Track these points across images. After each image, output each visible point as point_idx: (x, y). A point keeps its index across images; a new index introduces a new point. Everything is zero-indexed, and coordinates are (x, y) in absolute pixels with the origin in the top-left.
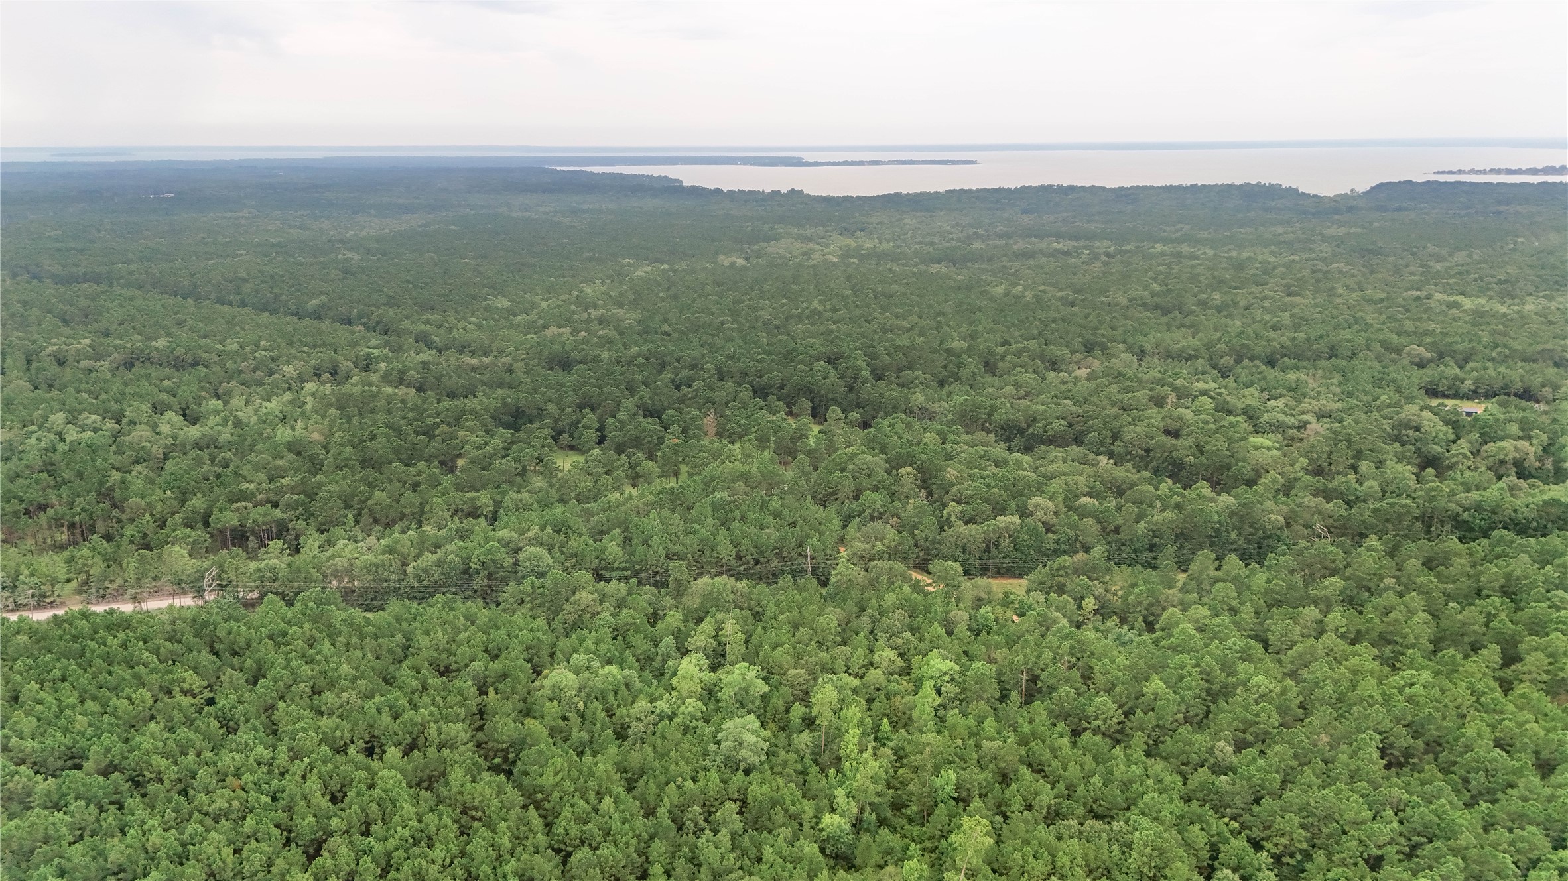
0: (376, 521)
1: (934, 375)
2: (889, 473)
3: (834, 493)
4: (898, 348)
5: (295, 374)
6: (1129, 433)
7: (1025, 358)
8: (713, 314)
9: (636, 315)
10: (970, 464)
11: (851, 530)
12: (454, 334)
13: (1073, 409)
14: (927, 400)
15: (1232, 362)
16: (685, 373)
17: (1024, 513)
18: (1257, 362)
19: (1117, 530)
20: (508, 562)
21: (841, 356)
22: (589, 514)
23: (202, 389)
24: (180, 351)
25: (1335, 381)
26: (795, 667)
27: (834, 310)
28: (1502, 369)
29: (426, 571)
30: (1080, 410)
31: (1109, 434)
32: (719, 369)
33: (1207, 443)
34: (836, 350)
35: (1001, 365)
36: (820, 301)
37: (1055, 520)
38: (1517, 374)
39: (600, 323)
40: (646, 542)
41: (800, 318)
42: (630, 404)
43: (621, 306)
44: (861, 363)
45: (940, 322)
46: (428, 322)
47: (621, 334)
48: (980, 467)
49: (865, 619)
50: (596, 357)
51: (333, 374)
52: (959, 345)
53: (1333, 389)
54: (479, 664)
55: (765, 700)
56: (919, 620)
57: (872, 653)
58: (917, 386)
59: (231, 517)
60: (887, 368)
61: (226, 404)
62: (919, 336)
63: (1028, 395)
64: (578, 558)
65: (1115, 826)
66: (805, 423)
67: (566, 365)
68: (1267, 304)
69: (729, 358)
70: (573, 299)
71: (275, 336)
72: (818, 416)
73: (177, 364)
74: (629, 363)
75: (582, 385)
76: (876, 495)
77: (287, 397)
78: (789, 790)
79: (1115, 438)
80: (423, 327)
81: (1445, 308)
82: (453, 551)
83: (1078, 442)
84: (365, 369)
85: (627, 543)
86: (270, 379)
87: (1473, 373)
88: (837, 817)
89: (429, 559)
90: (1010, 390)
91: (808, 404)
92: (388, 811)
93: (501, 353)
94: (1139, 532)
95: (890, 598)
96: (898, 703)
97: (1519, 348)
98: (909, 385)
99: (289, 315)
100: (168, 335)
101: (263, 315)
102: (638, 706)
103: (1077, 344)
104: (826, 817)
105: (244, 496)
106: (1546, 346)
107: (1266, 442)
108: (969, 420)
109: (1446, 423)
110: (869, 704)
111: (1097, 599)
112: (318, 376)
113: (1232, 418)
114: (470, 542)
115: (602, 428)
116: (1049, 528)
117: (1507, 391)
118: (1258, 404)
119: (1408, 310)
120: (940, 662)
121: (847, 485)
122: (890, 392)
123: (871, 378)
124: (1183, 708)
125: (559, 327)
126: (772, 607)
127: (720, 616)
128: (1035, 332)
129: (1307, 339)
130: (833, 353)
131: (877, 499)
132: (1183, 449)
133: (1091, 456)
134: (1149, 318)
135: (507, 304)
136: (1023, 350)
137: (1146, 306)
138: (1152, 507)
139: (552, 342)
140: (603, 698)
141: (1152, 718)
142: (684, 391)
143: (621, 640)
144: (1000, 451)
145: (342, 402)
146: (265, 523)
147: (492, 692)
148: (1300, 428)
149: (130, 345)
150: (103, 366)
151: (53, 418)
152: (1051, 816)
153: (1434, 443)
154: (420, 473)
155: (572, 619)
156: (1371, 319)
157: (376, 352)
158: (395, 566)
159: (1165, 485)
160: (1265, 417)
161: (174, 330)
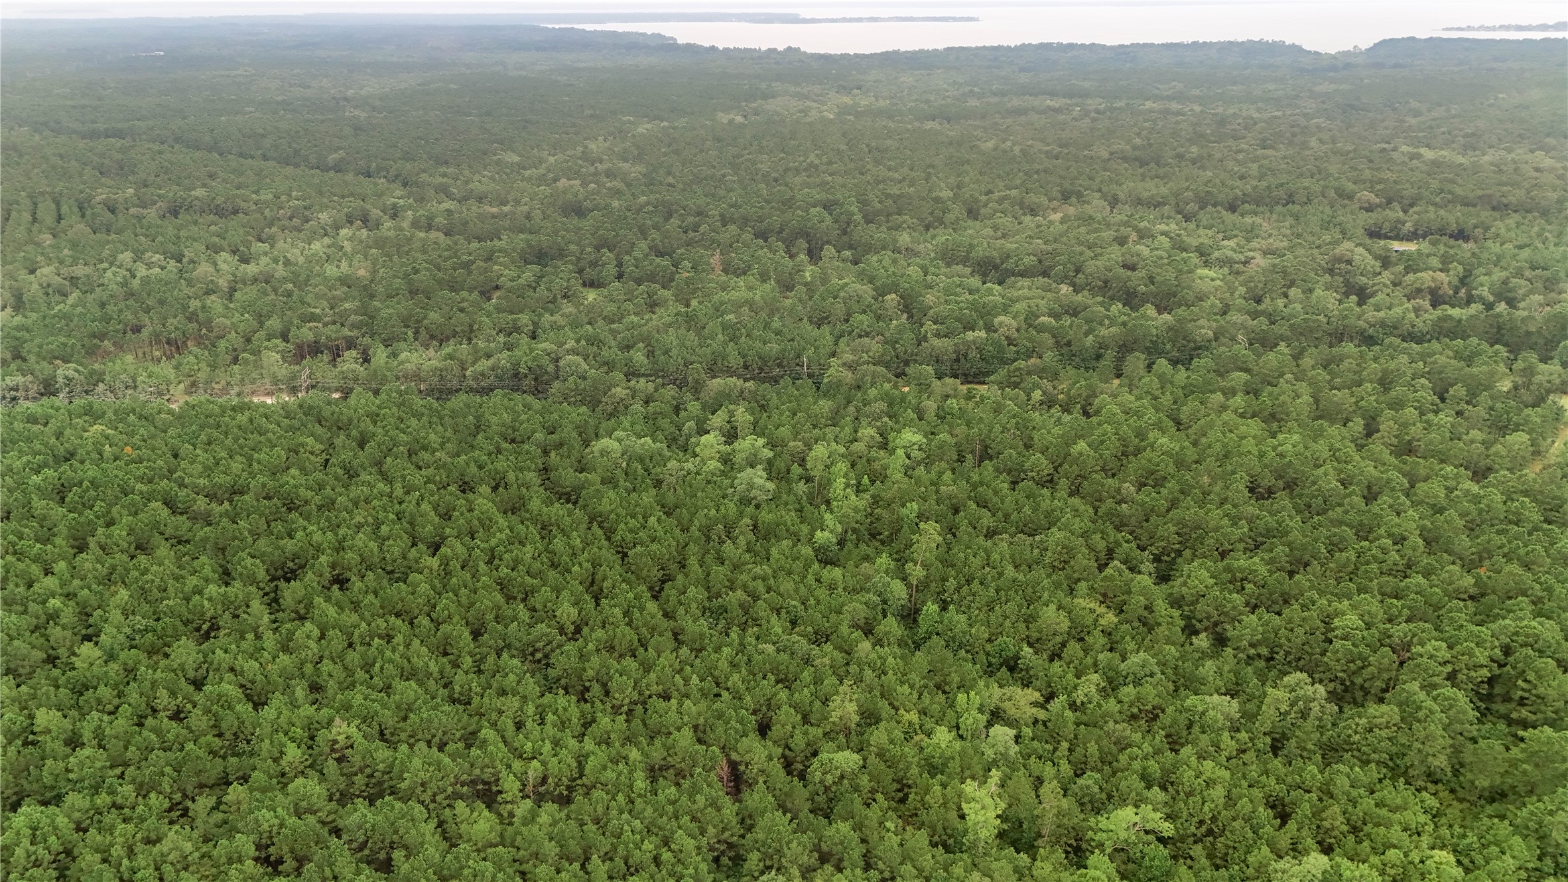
0: (432, 337)
1: (921, 220)
2: (876, 300)
3: (827, 317)
4: (888, 196)
5: (330, 222)
6: (1090, 267)
7: (1006, 205)
8: (714, 167)
9: (641, 168)
10: (948, 292)
11: (842, 345)
12: (471, 186)
13: (1044, 247)
14: (913, 243)
15: (1196, 208)
16: (691, 219)
17: (989, 328)
18: (1219, 208)
19: (1069, 344)
20: (551, 368)
21: (836, 203)
22: (614, 333)
23: (248, 233)
24: (220, 200)
25: (1287, 224)
26: (795, 439)
27: (830, 163)
28: (1442, 212)
29: (483, 375)
30: (1050, 248)
31: (1072, 268)
32: (721, 215)
33: (1158, 274)
34: (830, 197)
35: (982, 211)
36: (817, 155)
37: (1016, 335)
38: (1453, 217)
39: (608, 177)
40: (667, 352)
41: (797, 172)
42: (643, 245)
43: (626, 160)
44: (854, 209)
45: (930, 173)
46: (444, 175)
47: (629, 185)
48: (956, 295)
49: (851, 409)
50: (608, 206)
51: (365, 221)
52: (946, 194)
53: (1284, 231)
54: (540, 436)
55: (770, 463)
56: (896, 408)
57: (856, 432)
58: (904, 229)
59: (306, 334)
60: (878, 213)
61: (272, 246)
62: (910, 186)
63: (1004, 236)
64: (610, 365)
65: (1037, 538)
66: (802, 261)
67: (580, 213)
68: (1240, 156)
69: (732, 206)
70: (579, 155)
71: (304, 187)
72: (814, 255)
73: (220, 212)
74: (639, 210)
75: (598, 229)
76: (864, 317)
77: (326, 241)
78: (790, 517)
79: (1078, 271)
80: (440, 180)
81: (1406, 159)
82: (503, 359)
83: (1045, 274)
84: (394, 216)
85: (650, 354)
86: (307, 226)
87: (1416, 216)
88: (826, 534)
89: (484, 365)
90: (988, 231)
91: (805, 245)
92: (487, 525)
93: (517, 202)
94: (1088, 344)
95: (872, 393)
96: (876, 465)
97: (1462, 193)
98: (897, 228)
99: (312, 168)
100: (204, 185)
101: (287, 168)
102: (669, 465)
103: (1055, 192)
104: (819, 534)
105: (313, 318)
106: (1488, 192)
107: (1212, 274)
108: (949, 256)
109: (1376, 257)
110: (853, 465)
111: (1044, 393)
112: (351, 223)
113: (1184, 255)
114: (517, 352)
115: (620, 265)
116: (1010, 342)
117: (1442, 232)
118: (1211, 243)
119: (1371, 161)
120: (910, 437)
121: (839, 309)
122: (880, 234)
123: (862, 222)
124: (1101, 463)
125: (569, 179)
126: (774, 401)
127: (732, 407)
128: (1018, 182)
129: (1268, 187)
130: (828, 200)
131: (865, 320)
132: (1137, 280)
133: (1054, 285)
134: (1126, 169)
135: (516, 159)
136: (1005, 198)
137: (1125, 159)
138: (1101, 324)
139: (565, 193)
140: (641, 460)
141: (1075, 470)
142: (691, 234)
143: (652, 424)
144: (975, 282)
145: (380, 243)
146: (337, 339)
147: (553, 454)
148: (1245, 263)
149: (171, 195)
150: (151, 213)
151: (120, 257)
152: (990, 534)
153: (1362, 274)
154: (463, 300)
155: (610, 408)
156: (1333, 169)
157: (401, 202)
158: (457, 371)
159: (1116, 308)
160: (1216, 254)
161: (208, 181)
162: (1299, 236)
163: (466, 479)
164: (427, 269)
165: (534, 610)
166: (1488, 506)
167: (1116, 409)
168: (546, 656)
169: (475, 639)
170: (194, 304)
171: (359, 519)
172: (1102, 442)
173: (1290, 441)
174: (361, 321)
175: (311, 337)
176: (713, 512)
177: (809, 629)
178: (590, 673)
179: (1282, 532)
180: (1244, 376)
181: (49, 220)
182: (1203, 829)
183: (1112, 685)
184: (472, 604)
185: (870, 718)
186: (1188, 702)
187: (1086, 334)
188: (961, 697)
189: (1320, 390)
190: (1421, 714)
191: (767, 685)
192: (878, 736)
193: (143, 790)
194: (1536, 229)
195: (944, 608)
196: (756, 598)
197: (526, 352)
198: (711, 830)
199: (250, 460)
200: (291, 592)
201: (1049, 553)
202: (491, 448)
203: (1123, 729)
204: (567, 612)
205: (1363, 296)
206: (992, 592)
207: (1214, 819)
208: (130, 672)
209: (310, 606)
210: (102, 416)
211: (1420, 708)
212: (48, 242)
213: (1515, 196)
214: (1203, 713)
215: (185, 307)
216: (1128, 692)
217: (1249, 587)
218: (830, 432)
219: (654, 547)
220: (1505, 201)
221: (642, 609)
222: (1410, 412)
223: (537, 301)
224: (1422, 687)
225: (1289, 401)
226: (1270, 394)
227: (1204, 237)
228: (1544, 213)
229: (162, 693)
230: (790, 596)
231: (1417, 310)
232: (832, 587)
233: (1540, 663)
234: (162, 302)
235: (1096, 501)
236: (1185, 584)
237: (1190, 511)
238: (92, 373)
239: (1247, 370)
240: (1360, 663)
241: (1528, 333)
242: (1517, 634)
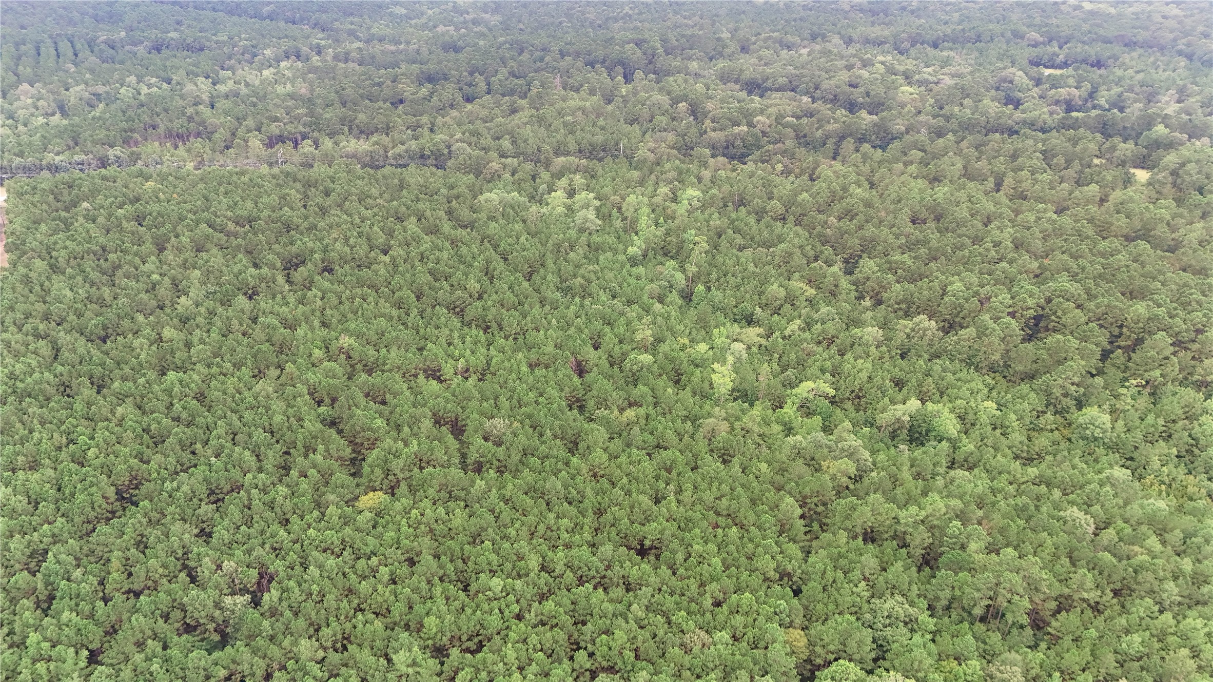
0: (362, 132)
1: (707, 53)
2: (672, 106)
3: (637, 119)
4: (683, 36)
5: (272, 56)
6: (825, 85)
7: (769, 43)
8: (553, 17)
9: (498, 18)
10: (722, 101)
11: (647, 136)
12: (372, 31)
13: (794, 71)
14: (700, 69)
15: (909, 46)
16: (538, 54)
17: (750, 125)
18: (925, 45)
19: (805, 136)
20: (446, 151)
21: (645, 41)
22: (489, 129)
23: (215, 64)
24: (189, 40)
25: (973, 56)
26: (615, 194)
27: (640, 13)
28: (1086, 47)
29: (400, 155)
30: (798, 72)
31: (813, 86)
32: (561, 51)
33: (873, 90)
34: (640, 37)
35: (752, 47)
36: (631, 8)
37: (768, 129)
38: (1093, 51)
39: (474, 24)
40: (525, 141)
41: (616, 20)
42: (504, 71)
43: (486, 12)
44: (658, 45)
45: (714, 21)
46: (352, 23)
47: (490, 30)
48: (728, 103)
49: (653, 177)
50: (476, 44)
51: (298, 57)
52: (725, 35)
53: (970, 61)
54: (444, 191)
55: (598, 210)
56: (683, 176)
57: (656, 191)
58: (694, 60)
59: (274, 129)
60: (674, 48)
61: (234, 74)
62: (700, 30)
63: (766, 64)
64: (485, 149)
65: (771, 250)
66: (620, 81)
67: (457, 50)
68: (948, 8)
69: (567, 44)
70: (450, 9)
71: (249, 31)
72: (628, 78)
73: (189, 48)
74: (499, 48)
75: (471, 59)
76: (663, 118)
77: (272, 70)
78: (611, 240)
79: (816, 88)
80: (350, 26)
81: (1071, 10)
82: (413, 145)
83: (792, 90)
84: (319, 53)
85: (514, 143)
86: (256, 59)
87: (1067, 50)
88: (635, 249)
89: (400, 149)
90: (754, 60)
91: (622, 71)
92: (417, 240)
93: (408, 43)
94: (818, 136)
95: (668, 166)
96: (669, 211)
97: (1104, 34)
98: (689, 58)
99: (251, 18)
100: (175, 30)
101: (234, 17)
102: (531, 210)
103: (806, 34)
104: (630, 248)
105: (276, 119)
106: (1122, 33)
107: (911, 90)
108: (725, 78)
109: (1031, 79)
110: (653, 211)
111: (785, 167)
112: (288, 57)
113: (893, 77)
114: (422, 141)
115: (488, 84)
116: (764, 133)
117: (1084, 61)
118: (914, 69)
119: (1044, 11)
120: (692, 193)
121: (645, 113)
122: (676, 63)
123: (663, 54)
124: (816, 206)
125: (445, 26)
126: (600, 172)
127: (571, 176)
128: (780, 27)
129: (963, 30)
130: (640, 40)
131: (663, 120)
132: (858, 95)
133: (798, 97)
134: (861, 18)
135: (404, 11)
136: (770, 38)
137: (861, 10)
138: (829, 122)
139: (443, 35)
140: (512, 207)
141: (800, 211)
142: (538, 64)
143: (518, 186)
144: (743, 94)
145: (314, 70)
146: (296, 133)
147: (454, 202)
148: (937, 83)
149: (153, 37)
150: (141, 50)
151: (128, 79)
152: (741, 249)
153: (1019, 91)
154: (380, 108)
155: (489, 176)
156: (1014, 17)
157: (323, 43)
158: (382, 152)
159: (841, 113)
160: (917, 77)
161: (177, 27)
162: (980, 65)
163: (399, 215)
164: (352, 87)
165: (452, 285)
166: (1060, 226)
167: (829, 173)
168: (462, 311)
169: (418, 300)
170: (190, 111)
171: (335, 235)
172: (818, 194)
173: (942, 192)
174: (311, 122)
175: (277, 132)
176: (562, 236)
177: (624, 299)
178: (490, 317)
179: (925, 242)
180: (921, 154)
181: (70, 53)
182: (854, 394)
183: (808, 325)
184: (413, 282)
185: (659, 340)
186: (853, 332)
187: (817, 129)
188: (716, 331)
189: (969, 162)
190: (987, 332)
191: (598, 324)
192: (664, 348)
193: (238, 366)
194: (1152, 59)
195: (709, 289)
196: (590, 283)
197: (427, 141)
198: (567, 389)
199: (256, 203)
200: (300, 274)
201: (777, 258)
202: (413, 197)
203: (813, 347)
204: (473, 285)
205: (1017, 104)
206: (739, 280)
207: (861, 389)
208: (212, 313)
209: (312, 282)
210: (151, 177)
211: (987, 329)
212: (73, 70)
213: (1142, 35)
214: (861, 338)
215: (184, 114)
216: (818, 327)
217: (899, 271)
218: (639, 190)
219: (525, 253)
220: (1134, 39)
221: (519, 285)
222: (1025, 173)
223: (432, 108)
224: (991, 318)
225: (946, 168)
226: (935, 164)
227: (909, 64)
228: (1162, 49)
229: (235, 322)
230: (611, 281)
231: (1051, 113)
232: (638, 278)
233: (1065, 305)
234: (166, 111)
235: (811, 228)
236: (861, 272)
237: (870, 230)
238: (132, 153)
239: (924, 151)
240: (959, 309)
241: (1125, 128)
242: (1055, 291)
